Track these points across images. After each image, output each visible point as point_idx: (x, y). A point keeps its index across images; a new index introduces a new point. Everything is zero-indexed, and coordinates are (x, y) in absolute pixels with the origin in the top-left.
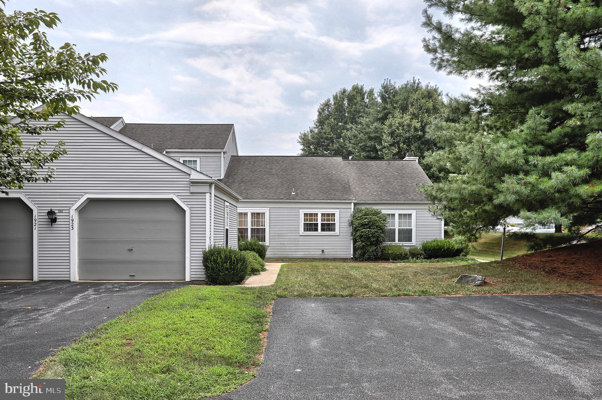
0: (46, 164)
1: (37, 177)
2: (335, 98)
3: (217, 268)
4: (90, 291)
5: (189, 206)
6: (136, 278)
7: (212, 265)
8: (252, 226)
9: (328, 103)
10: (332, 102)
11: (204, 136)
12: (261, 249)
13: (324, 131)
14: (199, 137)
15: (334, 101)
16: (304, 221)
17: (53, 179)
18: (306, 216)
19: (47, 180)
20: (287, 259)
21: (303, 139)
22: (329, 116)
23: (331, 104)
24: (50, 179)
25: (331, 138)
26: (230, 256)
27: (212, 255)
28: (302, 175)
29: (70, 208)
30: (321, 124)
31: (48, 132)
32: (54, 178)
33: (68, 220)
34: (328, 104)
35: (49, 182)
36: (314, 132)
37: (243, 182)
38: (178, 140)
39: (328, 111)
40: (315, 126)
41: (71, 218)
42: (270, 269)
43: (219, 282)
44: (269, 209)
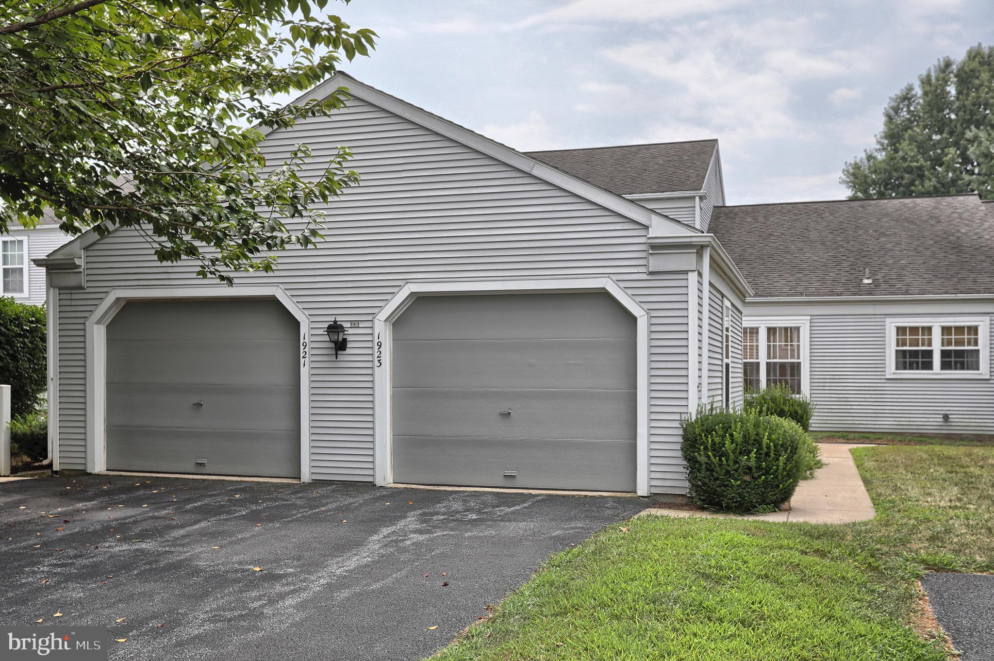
0: (310, 206)
1: (285, 236)
2: (926, 81)
3: (720, 465)
4: (410, 521)
5: (646, 306)
6: (519, 482)
7: (708, 457)
8: (770, 359)
9: (908, 94)
10: (918, 91)
11: (656, 167)
12: (800, 412)
13: (901, 153)
14: (646, 170)
15: (923, 88)
16: (898, 346)
17: (318, 239)
18: (900, 333)
19: (306, 241)
20: (857, 435)
21: (854, 175)
22: (911, 122)
23: (915, 96)
24: (313, 240)
25: (920, 168)
26: (757, 434)
27: (709, 431)
28: (883, 239)
29: (374, 316)
30: (894, 141)
31: (308, 120)
32: (322, 236)
33: (369, 345)
34: (909, 96)
35: (310, 246)
36: (875, 158)
37: (745, 259)
38: (602, 177)
39: (909, 111)
40: (878, 147)
41: (376, 341)
42: (830, 460)
43: (728, 503)
44: (809, 318)
